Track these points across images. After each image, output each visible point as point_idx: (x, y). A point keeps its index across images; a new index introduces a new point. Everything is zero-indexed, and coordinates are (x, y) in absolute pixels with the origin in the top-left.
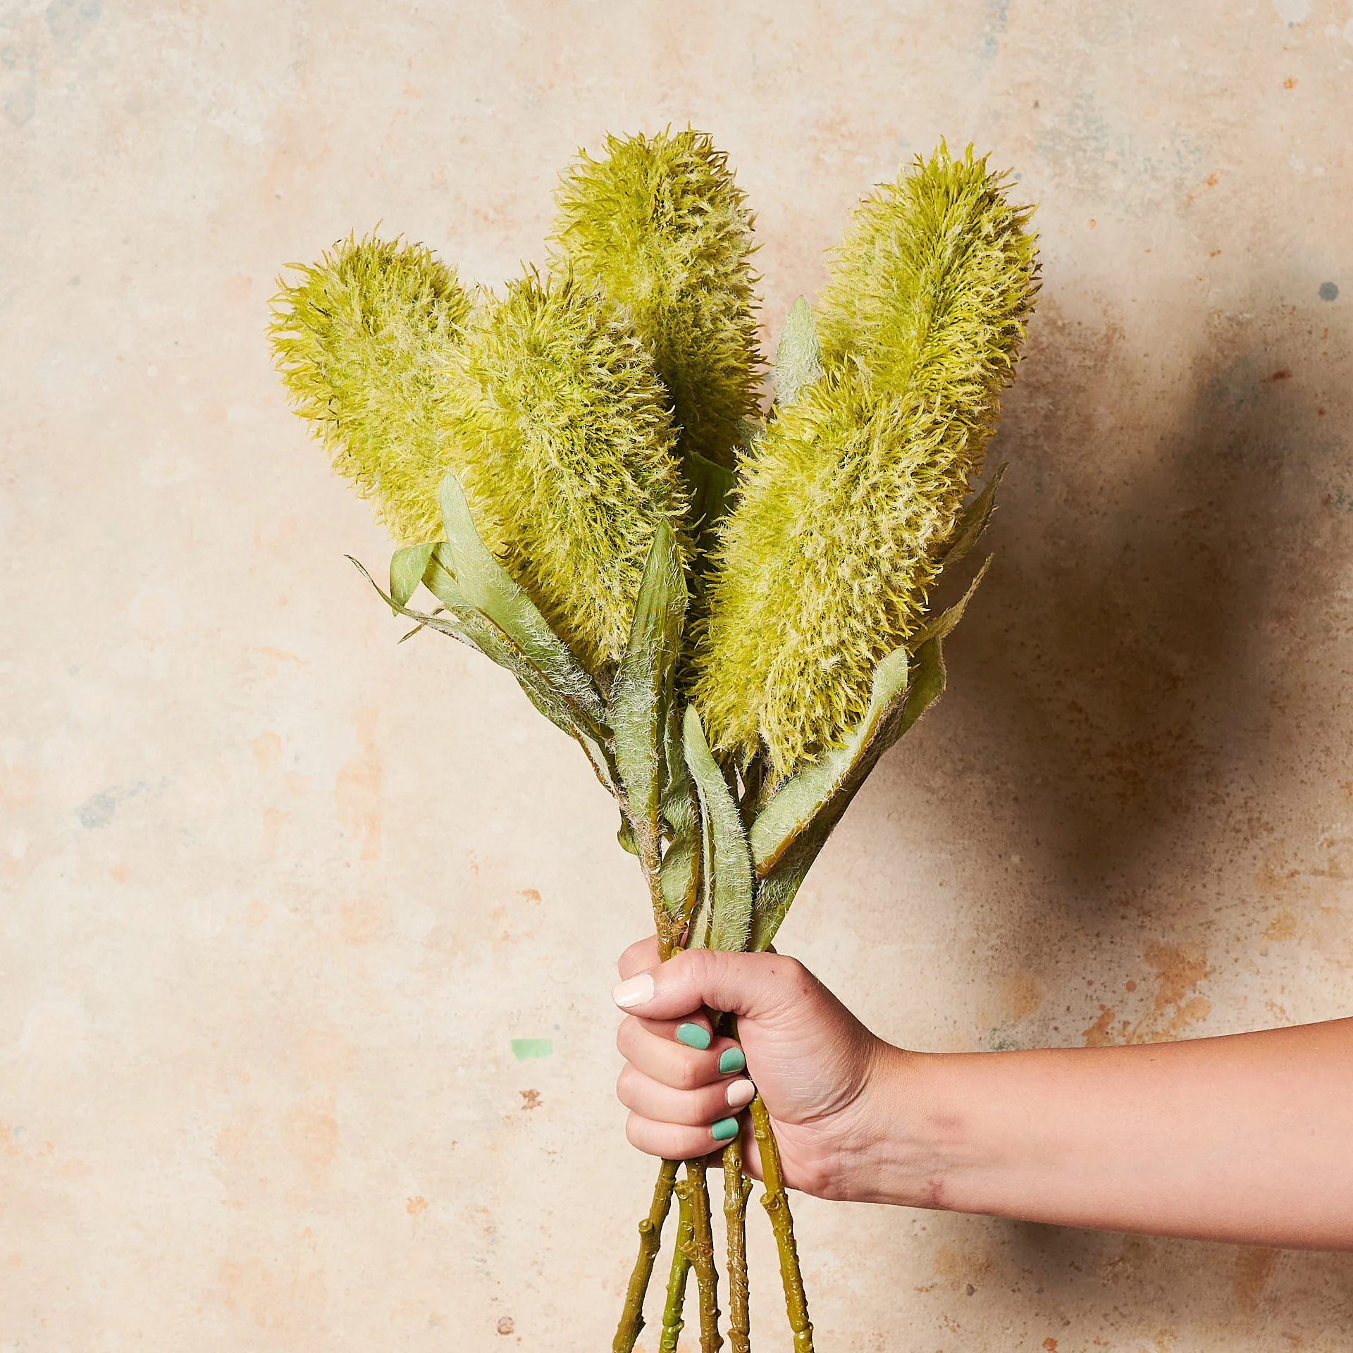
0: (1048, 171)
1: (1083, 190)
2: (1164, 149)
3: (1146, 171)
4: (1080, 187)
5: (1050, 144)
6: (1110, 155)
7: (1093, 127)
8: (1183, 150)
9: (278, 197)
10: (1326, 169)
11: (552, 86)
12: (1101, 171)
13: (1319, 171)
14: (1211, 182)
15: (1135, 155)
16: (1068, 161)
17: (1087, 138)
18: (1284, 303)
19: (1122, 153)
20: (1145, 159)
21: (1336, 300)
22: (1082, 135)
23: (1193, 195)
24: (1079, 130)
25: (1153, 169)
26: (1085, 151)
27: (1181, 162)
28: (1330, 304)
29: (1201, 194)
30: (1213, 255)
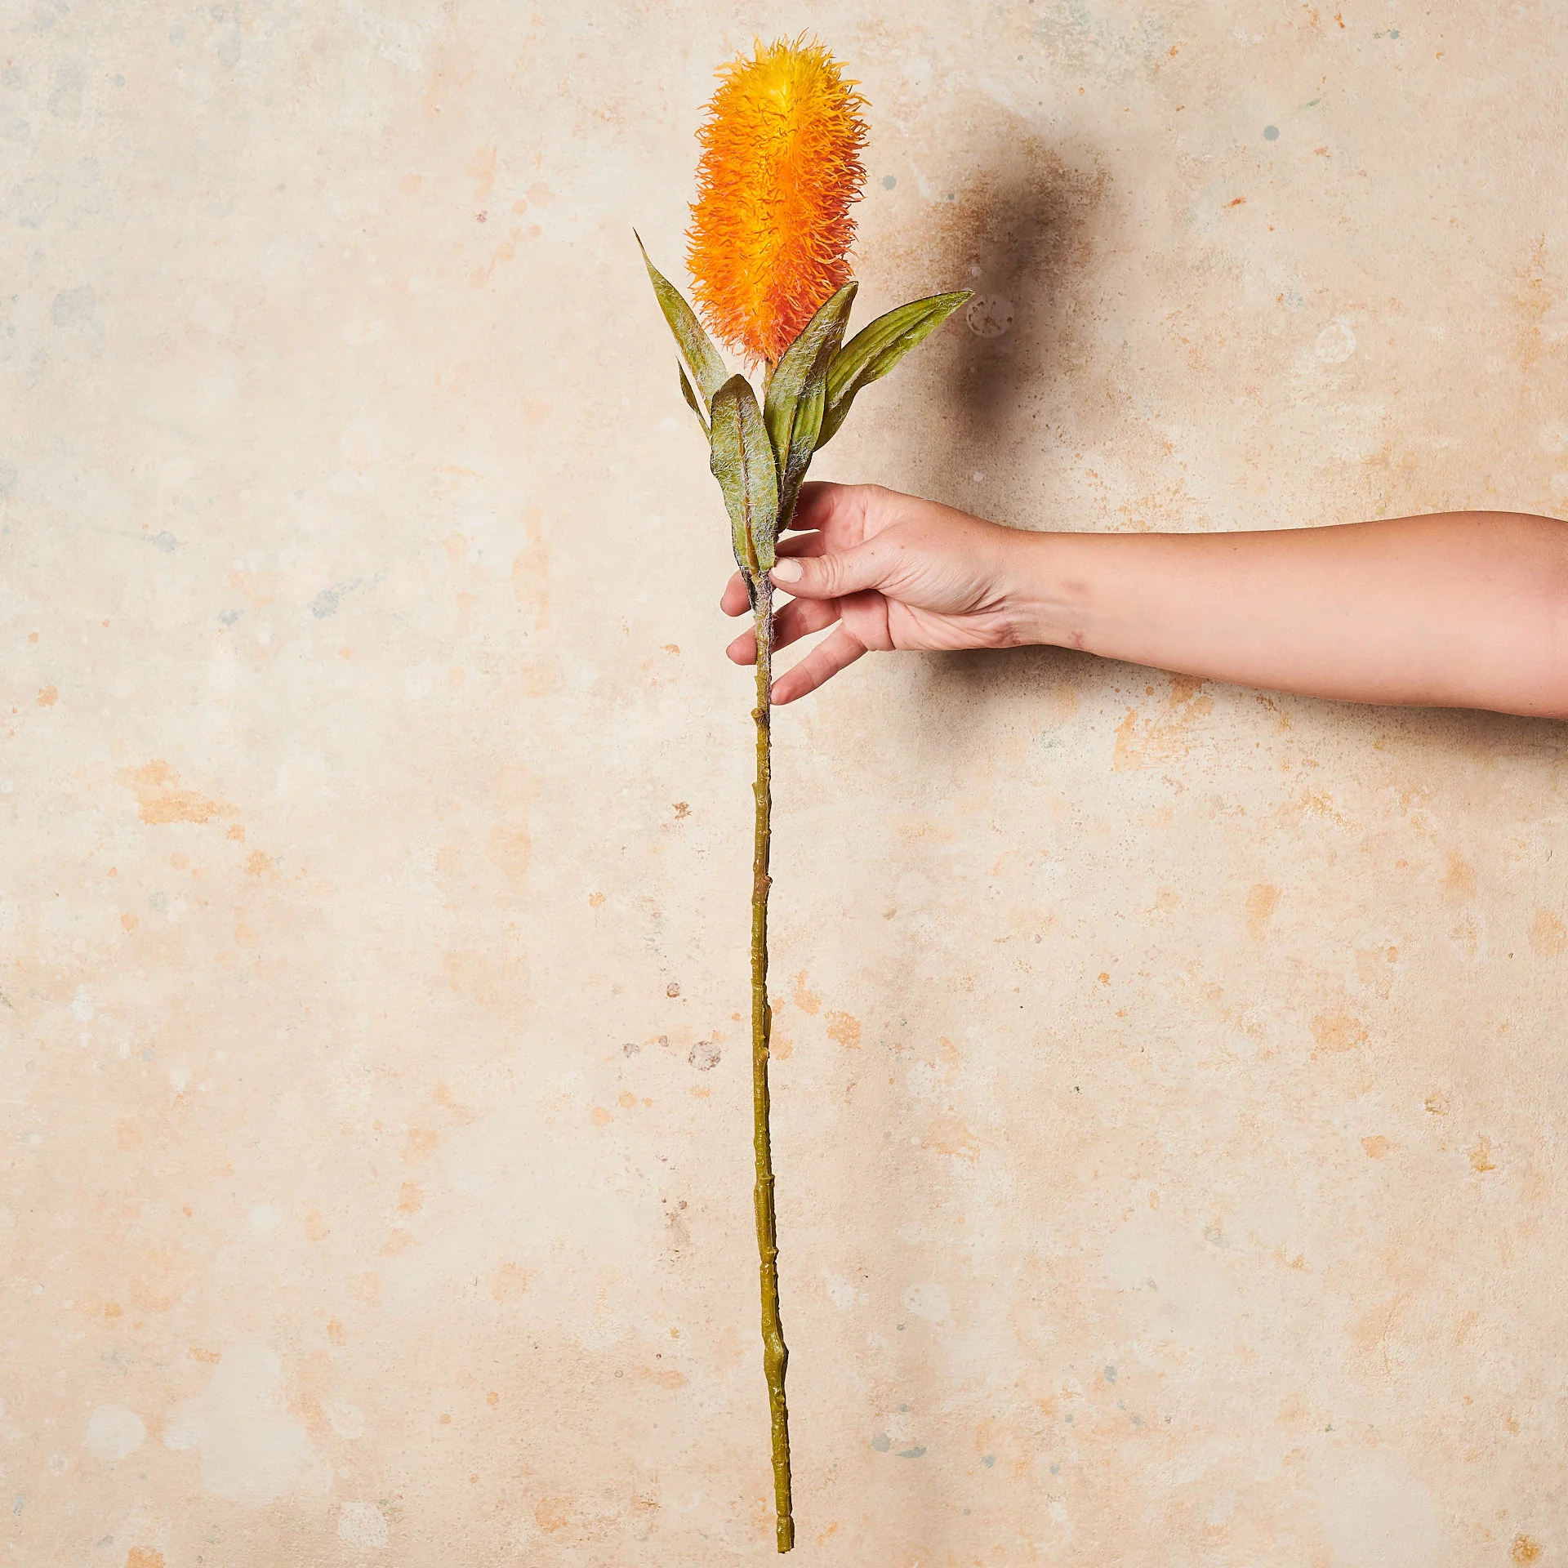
0: (1043, 52)
1: (1072, 66)
2: (1134, 29)
3: (1121, 47)
4: (1070, 63)
5: (1045, 30)
6: (1093, 36)
7: (1077, 15)
8: (1149, 29)
9: (438, 110)
10: (1263, 36)
11: (648, 9)
12: (1085, 49)
13: (1257, 39)
14: (1173, 53)
15: (1112, 35)
16: (1060, 44)
17: (1073, 24)
18: (1237, 144)
19: (1101, 34)
20: (1120, 38)
21: (1278, 140)
22: (1068, 22)
23: (1159, 64)
24: (1066, 19)
25: (1127, 45)
26: (1072, 34)
27: (1149, 38)
28: (1273, 143)
29: (1165, 62)
30: (1178, 110)
